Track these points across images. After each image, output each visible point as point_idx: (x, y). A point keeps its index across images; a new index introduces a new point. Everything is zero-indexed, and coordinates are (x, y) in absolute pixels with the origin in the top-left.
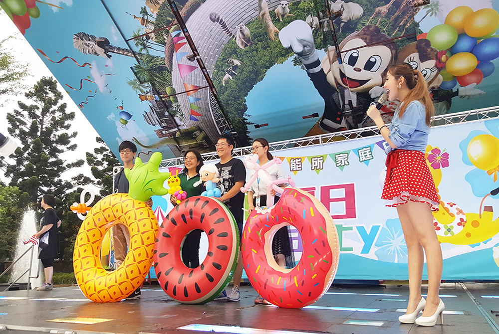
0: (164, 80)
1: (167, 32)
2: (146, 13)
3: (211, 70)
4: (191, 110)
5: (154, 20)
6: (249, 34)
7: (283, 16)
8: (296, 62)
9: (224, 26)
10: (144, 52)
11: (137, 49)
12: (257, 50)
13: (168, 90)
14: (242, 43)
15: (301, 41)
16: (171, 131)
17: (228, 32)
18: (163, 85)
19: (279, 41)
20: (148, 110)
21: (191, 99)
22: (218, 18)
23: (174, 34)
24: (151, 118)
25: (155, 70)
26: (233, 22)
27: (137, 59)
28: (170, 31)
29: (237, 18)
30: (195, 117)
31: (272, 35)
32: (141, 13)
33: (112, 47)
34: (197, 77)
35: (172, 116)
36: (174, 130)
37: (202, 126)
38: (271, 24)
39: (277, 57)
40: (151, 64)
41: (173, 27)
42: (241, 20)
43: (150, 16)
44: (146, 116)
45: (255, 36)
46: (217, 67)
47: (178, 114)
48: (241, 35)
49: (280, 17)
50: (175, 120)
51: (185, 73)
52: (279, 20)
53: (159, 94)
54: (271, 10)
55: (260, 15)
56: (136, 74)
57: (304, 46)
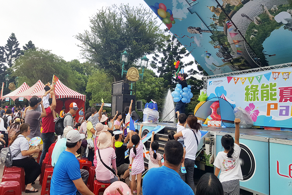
0: (224, 39)
1: (224, 22)
2: (215, 16)
3: (244, 34)
4: (237, 50)
5: (218, 18)
6: (260, 20)
7: (275, 11)
8: (285, 28)
9: (248, 18)
10: (215, 30)
11: (212, 29)
12: (265, 25)
13: (226, 43)
14: (257, 23)
15: (286, 19)
16: (229, 59)
17: (250, 20)
18: (224, 42)
19: (275, 21)
20: (218, 52)
21: (237, 46)
22: (245, 15)
23: (227, 22)
24: (219, 55)
25: (220, 36)
26: (252, 16)
27: (212, 33)
28: (225, 21)
29: (254, 14)
30: (239, 53)
31: (271, 19)
32: (213, 16)
33: (202, 30)
34: (238, 37)
35: (229, 53)
36: (230, 59)
37: (243, 56)
38: (270, 14)
39: (275, 27)
40: (218, 34)
41: (226, 20)
42: (255, 15)
43: (217, 17)
44: (217, 54)
45: (263, 20)
46: (247, 33)
47: (231, 52)
48: (256, 20)
49: (274, 11)
50: (230, 55)
51: (233, 36)
52: (273, 13)
53: (222, 45)
54: (269, 9)
55: (264, 12)
56: (212, 38)
57: (288, 21)
